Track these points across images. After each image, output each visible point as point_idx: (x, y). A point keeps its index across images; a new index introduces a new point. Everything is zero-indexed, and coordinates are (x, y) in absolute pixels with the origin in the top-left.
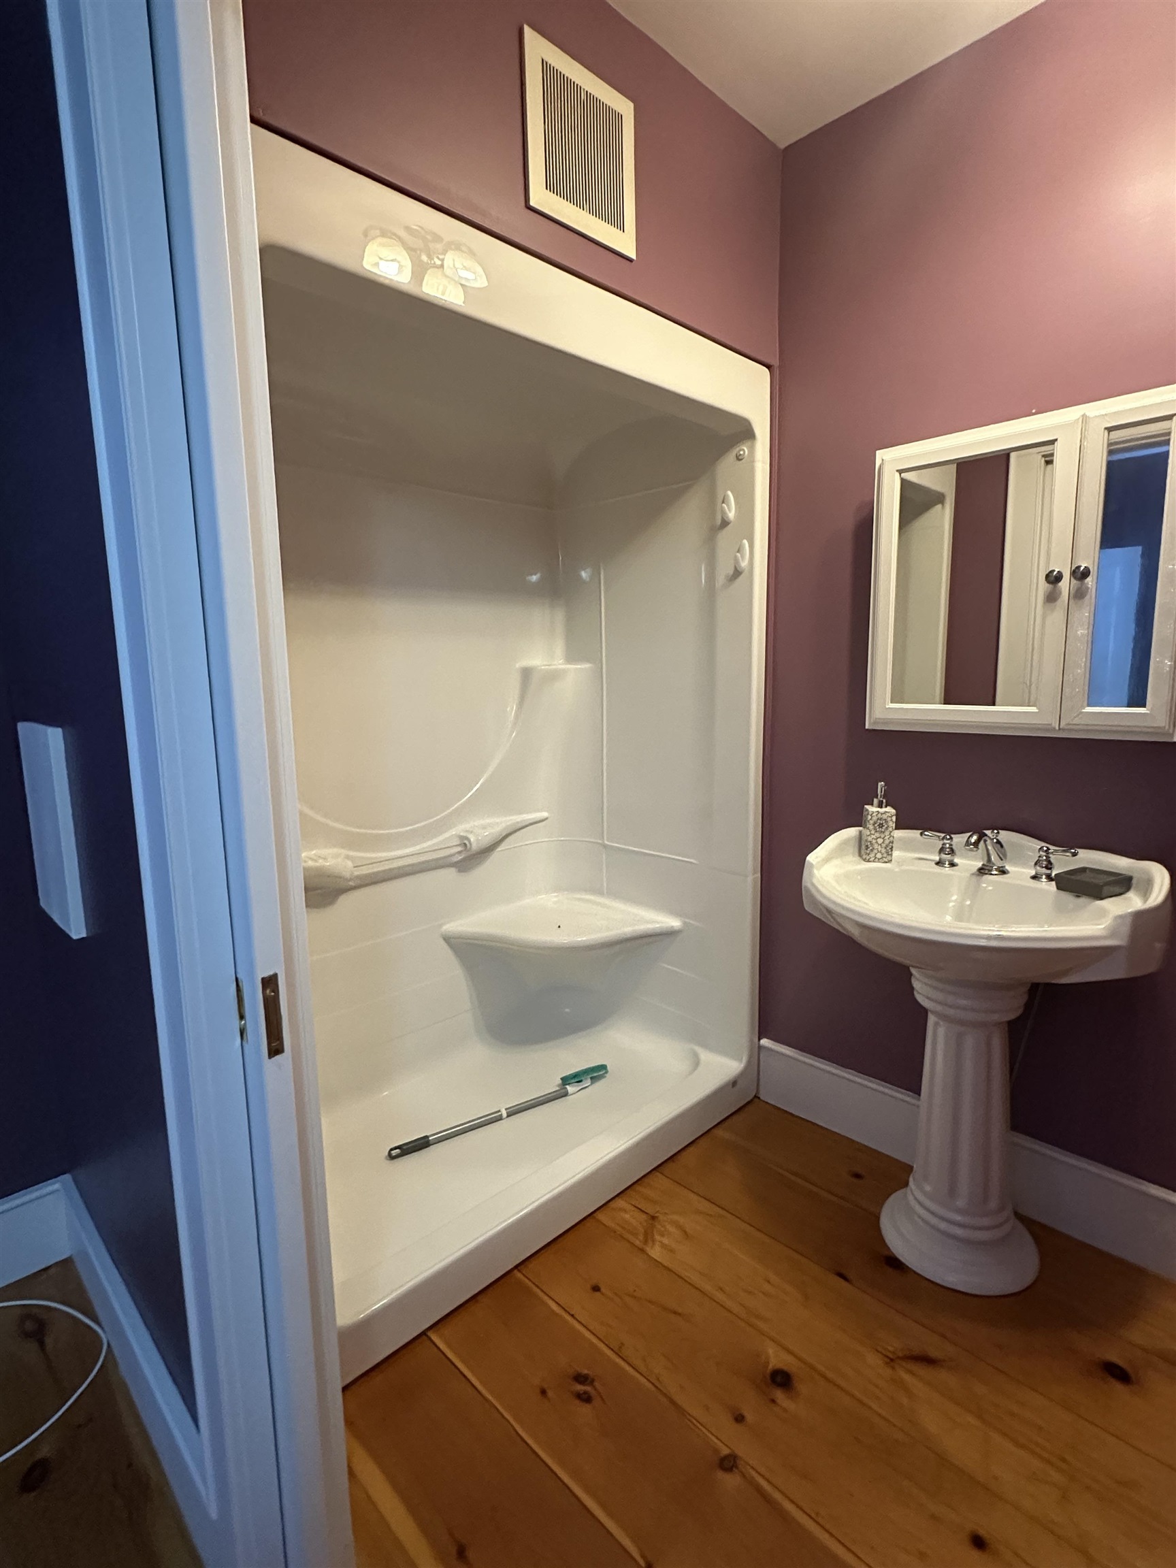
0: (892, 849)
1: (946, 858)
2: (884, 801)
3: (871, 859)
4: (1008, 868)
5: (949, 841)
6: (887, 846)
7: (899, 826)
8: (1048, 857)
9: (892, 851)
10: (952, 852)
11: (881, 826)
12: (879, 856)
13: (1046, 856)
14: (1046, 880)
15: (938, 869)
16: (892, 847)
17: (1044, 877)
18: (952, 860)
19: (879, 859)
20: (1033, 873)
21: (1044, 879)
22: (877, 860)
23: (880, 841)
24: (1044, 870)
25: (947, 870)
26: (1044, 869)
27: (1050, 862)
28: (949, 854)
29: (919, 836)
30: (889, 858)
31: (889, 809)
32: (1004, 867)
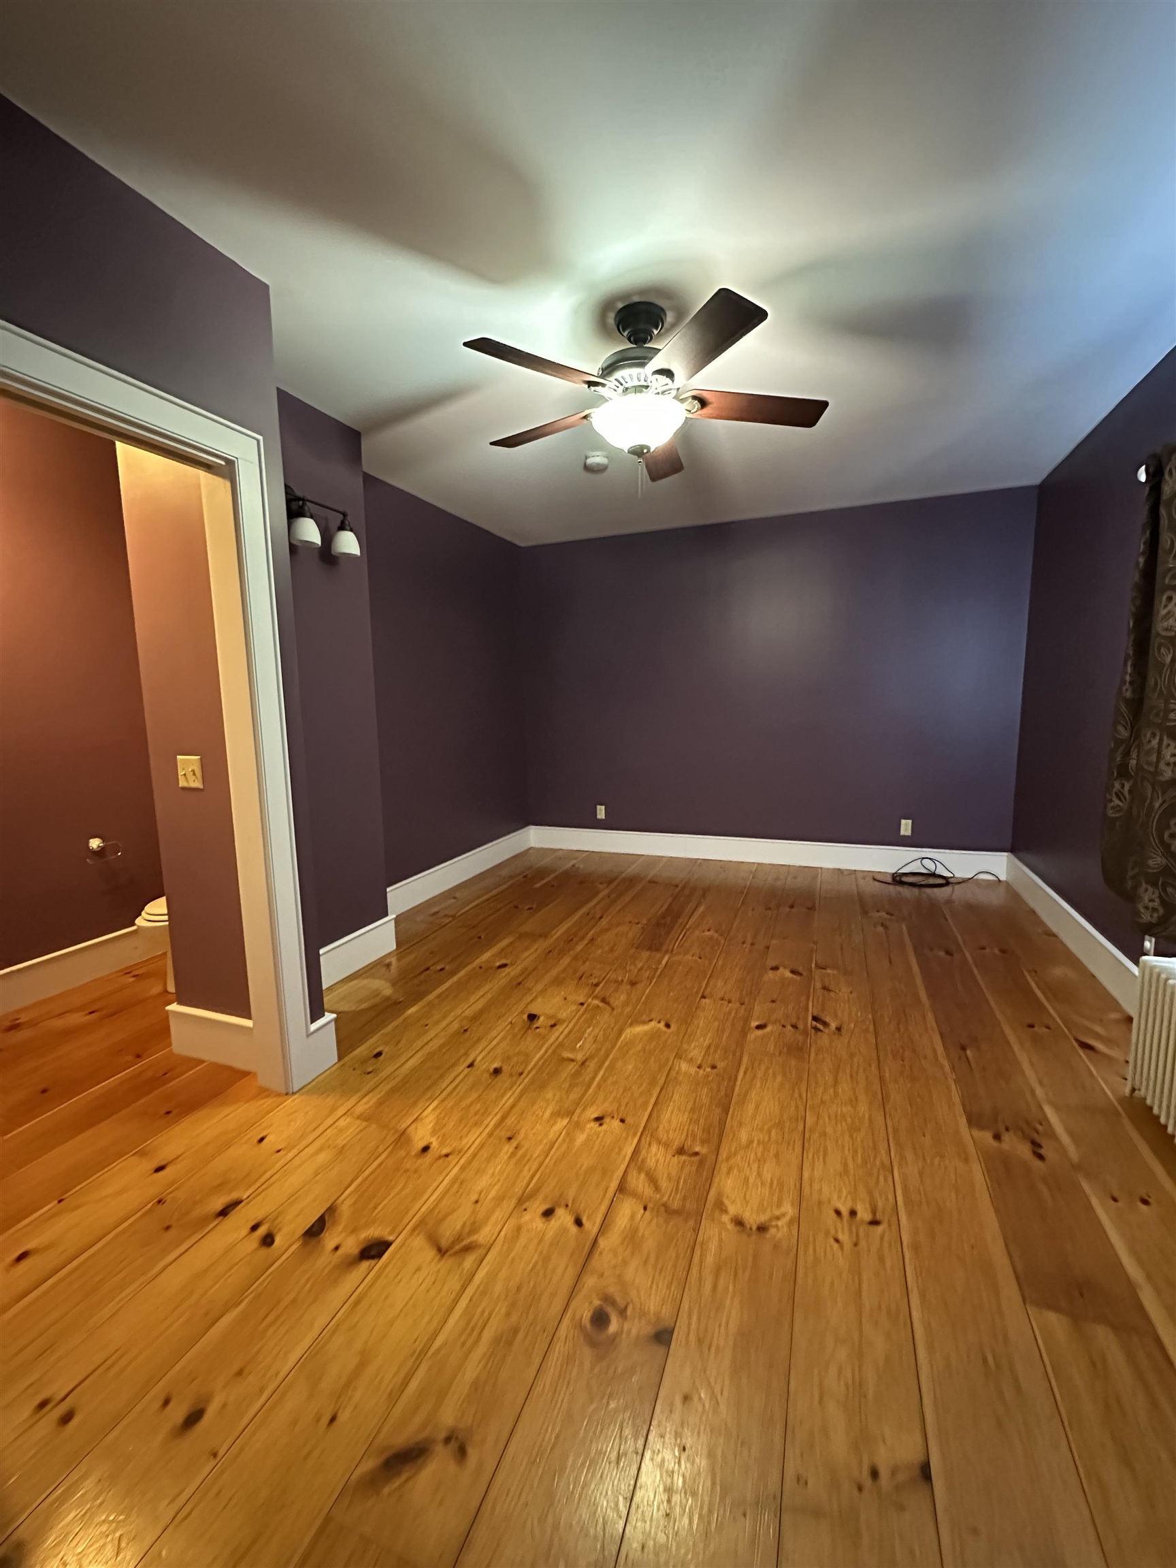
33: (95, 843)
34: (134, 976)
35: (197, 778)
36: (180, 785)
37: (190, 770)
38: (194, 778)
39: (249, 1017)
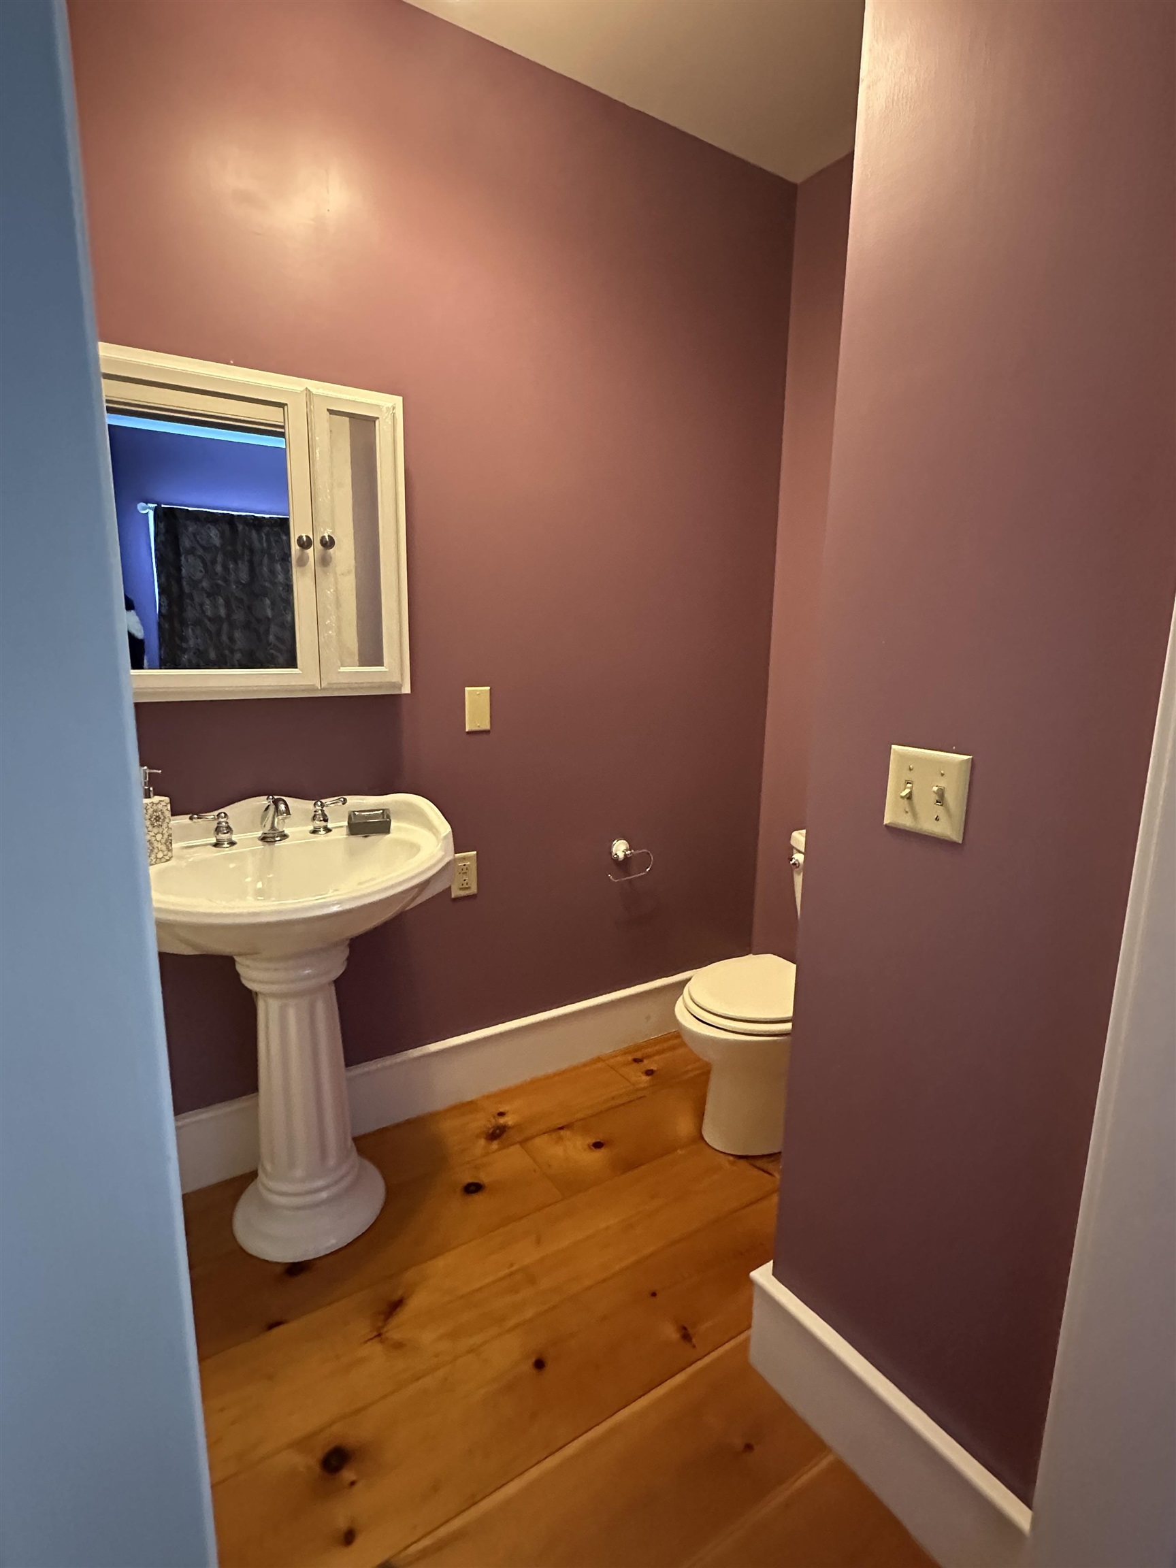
0: (171, 843)
1: (223, 837)
2: (151, 789)
3: (153, 862)
4: (287, 831)
5: (225, 819)
6: (167, 841)
7: (174, 813)
8: (322, 811)
9: (171, 845)
10: (229, 830)
11: (157, 819)
12: (160, 855)
13: (321, 810)
14: (324, 832)
15: (217, 852)
16: (171, 840)
17: (322, 829)
18: (231, 839)
19: (160, 859)
20: (311, 828)
21: (322, 832)
22: (158, 860)
23: (159, 837)
24: (323, 824)
25: (226, 851)
26: (323, 822)
27: (324, 815)
28: (227, 833)
29: (190, 822)
30: (170, 854)
31: (156, 799)
32: (283, 831)
33: (620, 848)
34: (649, 1073)
35: (948, 811)
36: (886, 821)
37: (935, 789)
38: (940, 811)
39: (1025, 1497)
